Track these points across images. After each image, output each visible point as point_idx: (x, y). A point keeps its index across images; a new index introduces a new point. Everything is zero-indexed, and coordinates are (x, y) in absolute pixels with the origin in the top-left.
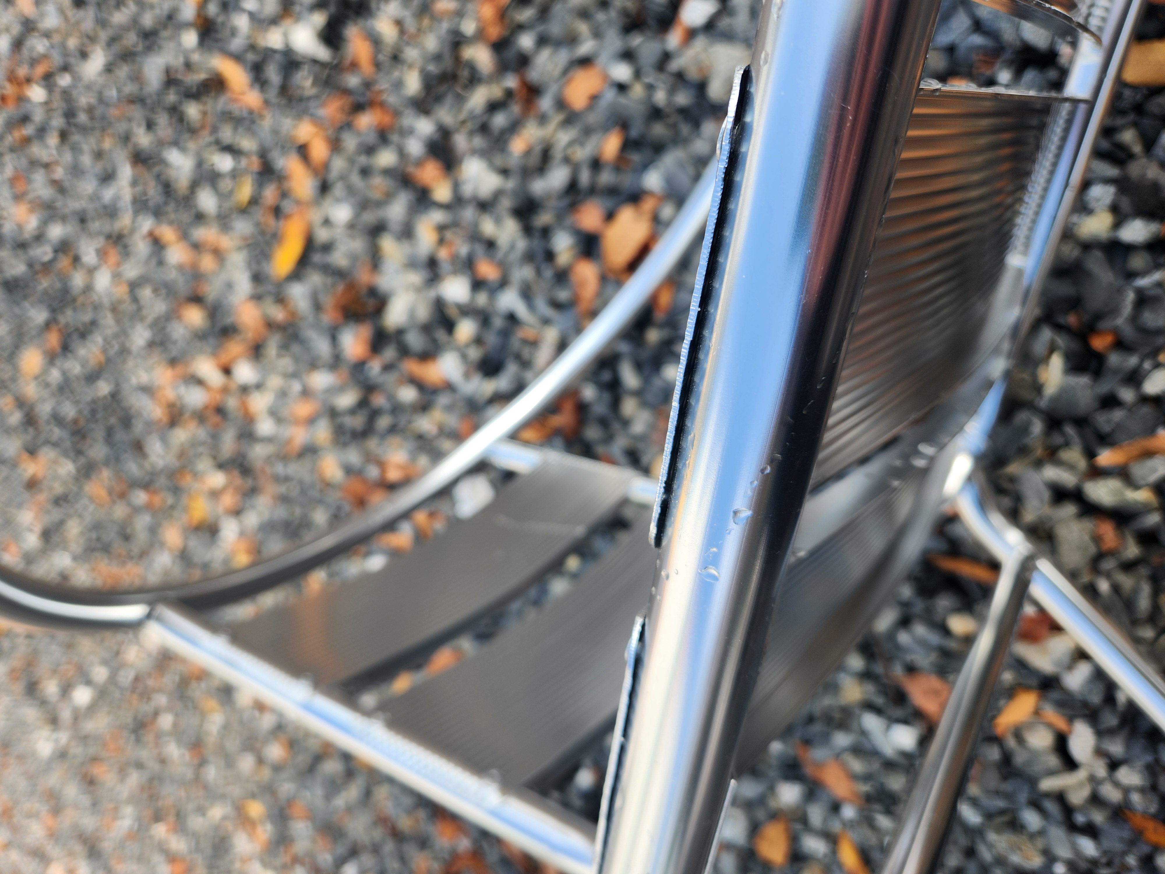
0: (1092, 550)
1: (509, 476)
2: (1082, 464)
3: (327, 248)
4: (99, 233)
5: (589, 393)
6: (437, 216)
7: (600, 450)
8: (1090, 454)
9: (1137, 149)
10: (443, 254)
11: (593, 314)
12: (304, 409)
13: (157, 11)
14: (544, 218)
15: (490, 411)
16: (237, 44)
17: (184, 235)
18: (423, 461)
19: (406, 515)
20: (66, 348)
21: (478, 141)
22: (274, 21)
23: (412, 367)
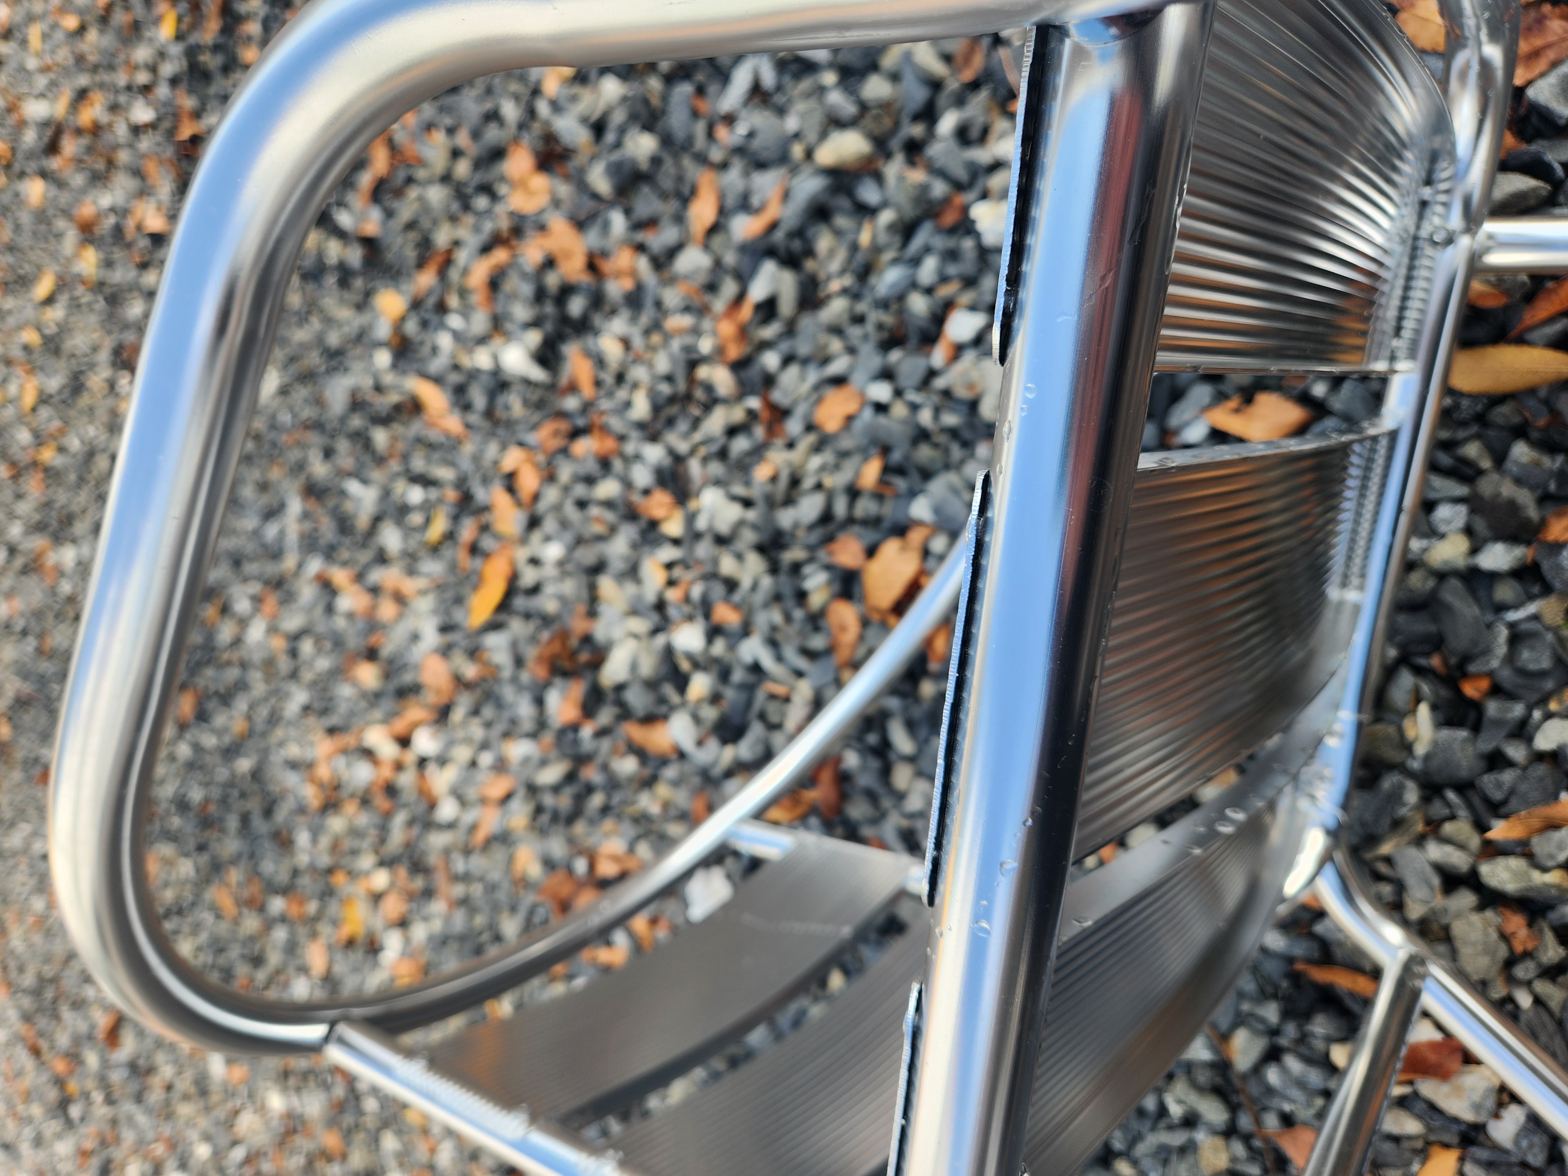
0: (1503, 952)
1: (755, 864)
2: (1475, 841)
3: (535, 590)
4: (258, 578)
5: (852, 760)
6: (668, 553)
7: (867, 831)
8: (1482, 827)
9: (1486, 464)
10: (673, 595)
11: (856, 666)
12: (498, 788)
13: (346, 329)
14: (793, 554)
15: (730, 785)
16: (437, 365)
17: (359, 577)
18: (644, 850)
19: (623, 920)
20: (202, 716)
21: (716, 468)
22: (482, 340)
23: (634, 731)
